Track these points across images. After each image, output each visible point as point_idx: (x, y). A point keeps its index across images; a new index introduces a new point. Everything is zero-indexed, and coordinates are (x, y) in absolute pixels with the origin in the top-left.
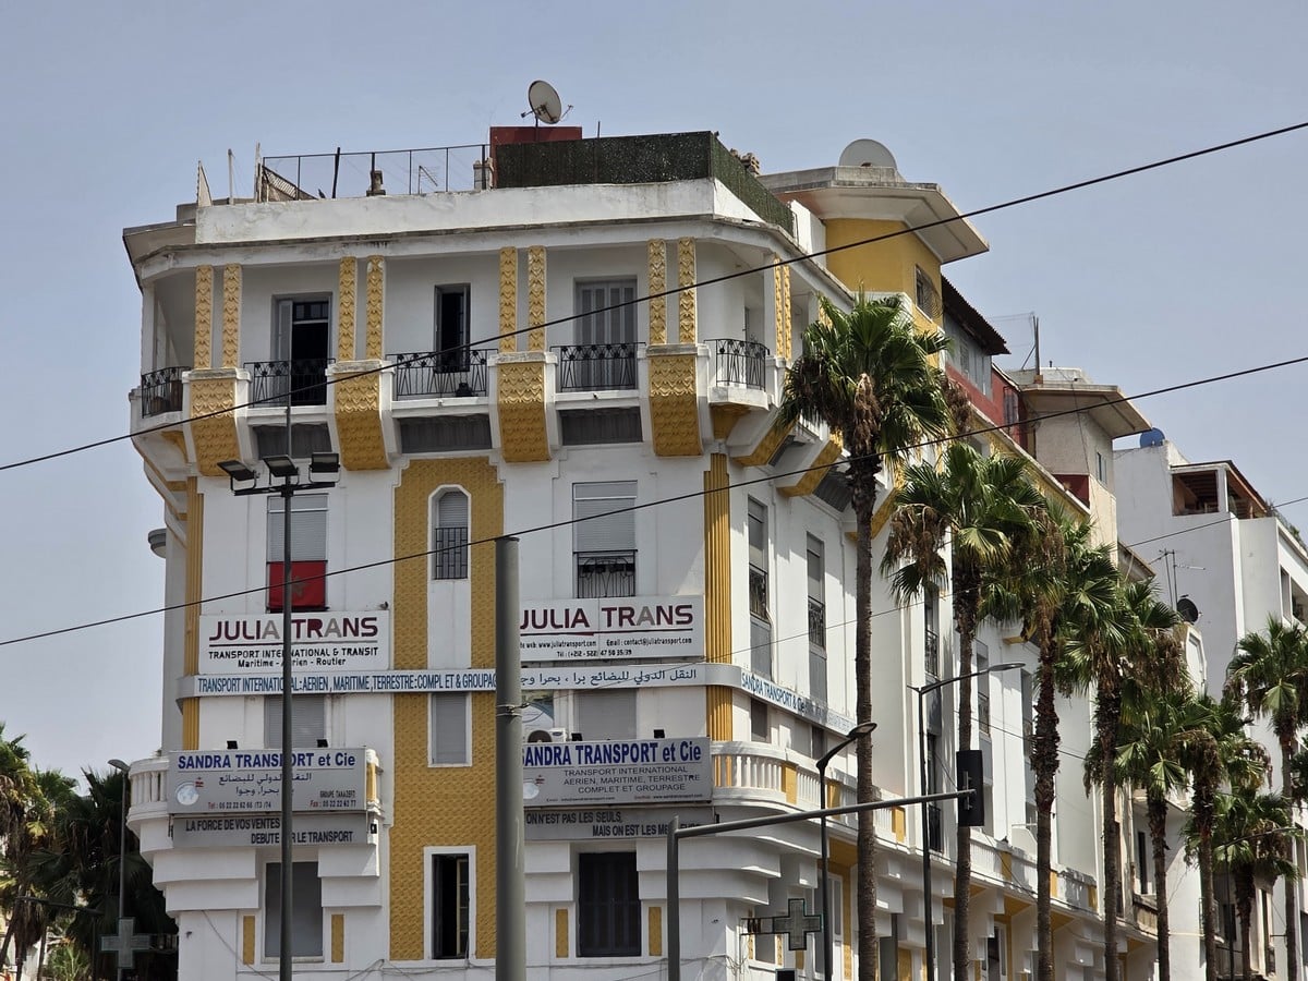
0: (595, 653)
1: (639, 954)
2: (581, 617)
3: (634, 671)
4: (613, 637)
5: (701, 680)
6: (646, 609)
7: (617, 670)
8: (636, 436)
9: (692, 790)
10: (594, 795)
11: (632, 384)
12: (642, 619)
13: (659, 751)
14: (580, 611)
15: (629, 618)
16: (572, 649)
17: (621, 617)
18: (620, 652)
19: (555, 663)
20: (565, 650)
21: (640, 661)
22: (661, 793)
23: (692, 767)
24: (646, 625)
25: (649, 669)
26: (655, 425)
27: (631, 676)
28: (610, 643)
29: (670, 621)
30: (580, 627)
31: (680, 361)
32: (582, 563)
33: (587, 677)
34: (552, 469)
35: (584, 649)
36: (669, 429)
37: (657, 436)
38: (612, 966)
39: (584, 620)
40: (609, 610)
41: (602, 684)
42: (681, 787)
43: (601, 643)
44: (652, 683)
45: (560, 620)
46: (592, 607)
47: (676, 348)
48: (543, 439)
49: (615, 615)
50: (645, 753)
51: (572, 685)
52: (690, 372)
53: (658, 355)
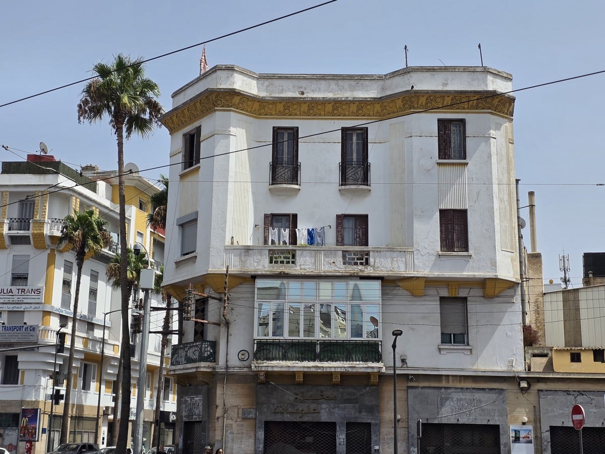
0: (13, 301)
1: (17, 384)
2: (11, 291)
3: (24, 306)
4: (19, 297)
5: (41, 309)
6: (28, 289)
7: (19, 306)
8: (29, 243)
9: (32, 339)
10: (5, 340)
11: (29, 230)
12: (27, 292)
13: (24, 328)
14: (11, 289)
15: (24, 292)
16: (8, 300)
17: (22, 291)
18: (20, 301)
19: (3, 303)
20: (5, 300)
21: (26, 303)
22: (23, 340)
23: (32, 333)
24: (28, 294)
25: (28, 306)
26: (33, 240)
27: (22, 307)
28: (18, 298)
29: (34, 293)
30: (11, 294)
31: (41, 224)
32: (14, 276)
33: (11, 307)
34: (8, 251)
35: (11, 300)
36: (38, 242)
37: (34, 243)
38: (10, 387)
39: (12, 292)
40: (19, 289)
41: (15, 309)
42: (29, 338)
43: (16, 298)
44: (28, 310)
45: (5, 292)
46: (14, 288)
47: (40, 220)
48: (4, 243)
49: (20, 291)
50: (20, 329)
51: (7, 309)
52: (43, 227)
53: (36, 222)
